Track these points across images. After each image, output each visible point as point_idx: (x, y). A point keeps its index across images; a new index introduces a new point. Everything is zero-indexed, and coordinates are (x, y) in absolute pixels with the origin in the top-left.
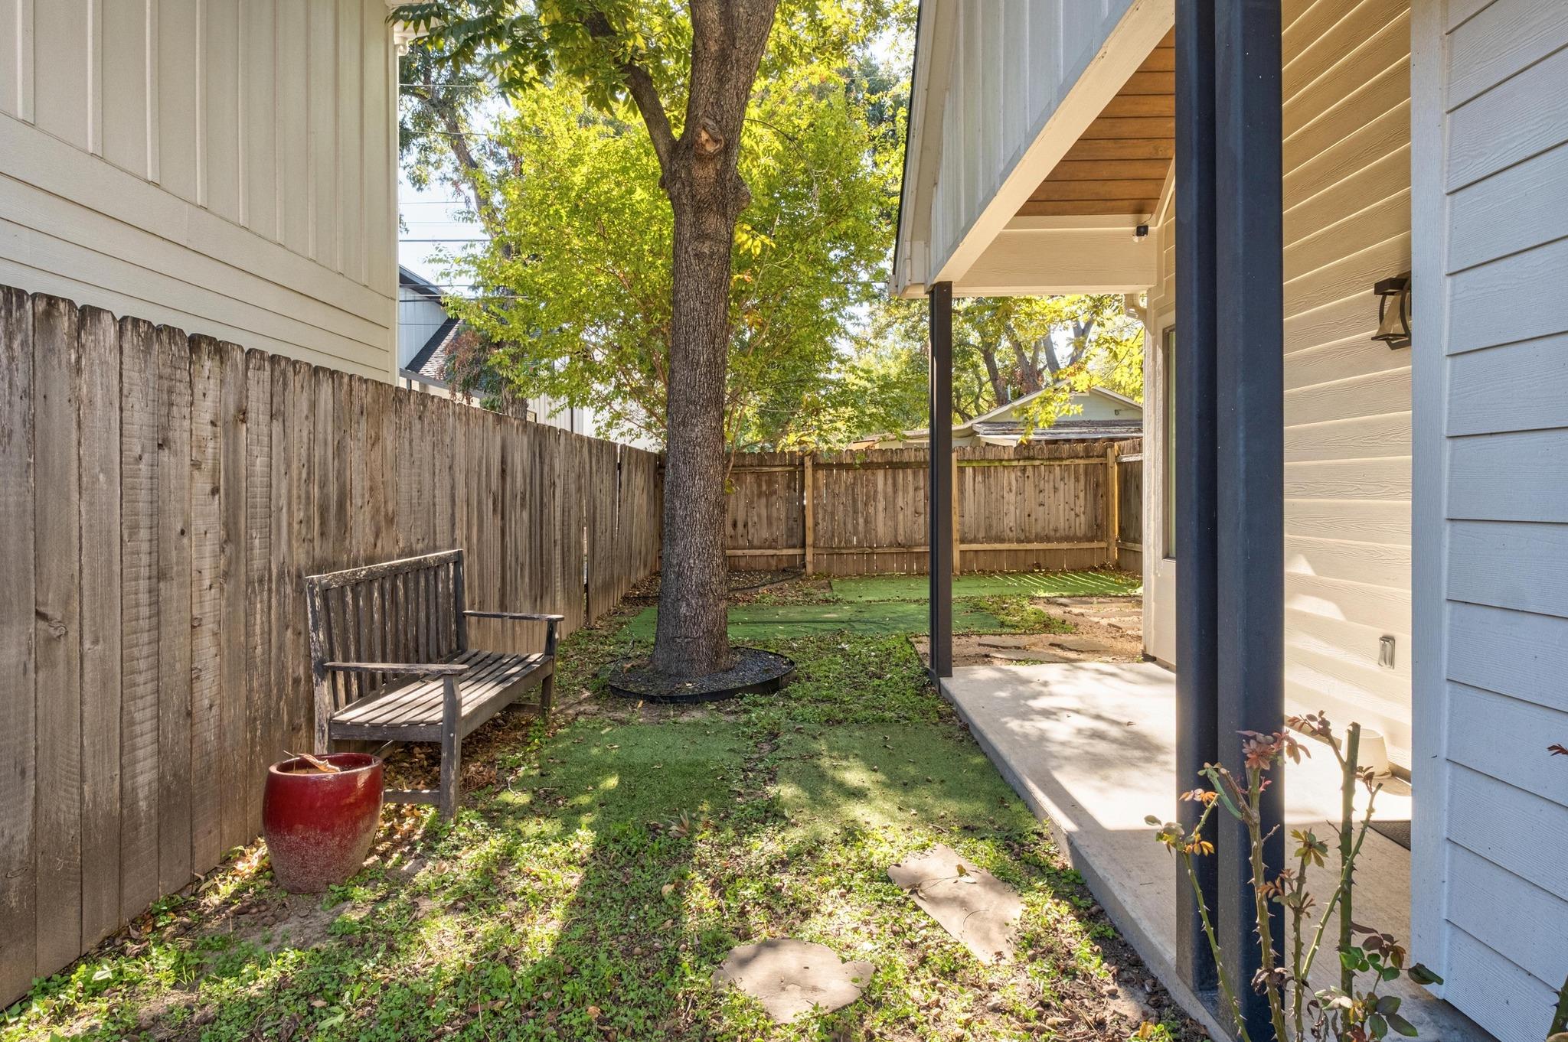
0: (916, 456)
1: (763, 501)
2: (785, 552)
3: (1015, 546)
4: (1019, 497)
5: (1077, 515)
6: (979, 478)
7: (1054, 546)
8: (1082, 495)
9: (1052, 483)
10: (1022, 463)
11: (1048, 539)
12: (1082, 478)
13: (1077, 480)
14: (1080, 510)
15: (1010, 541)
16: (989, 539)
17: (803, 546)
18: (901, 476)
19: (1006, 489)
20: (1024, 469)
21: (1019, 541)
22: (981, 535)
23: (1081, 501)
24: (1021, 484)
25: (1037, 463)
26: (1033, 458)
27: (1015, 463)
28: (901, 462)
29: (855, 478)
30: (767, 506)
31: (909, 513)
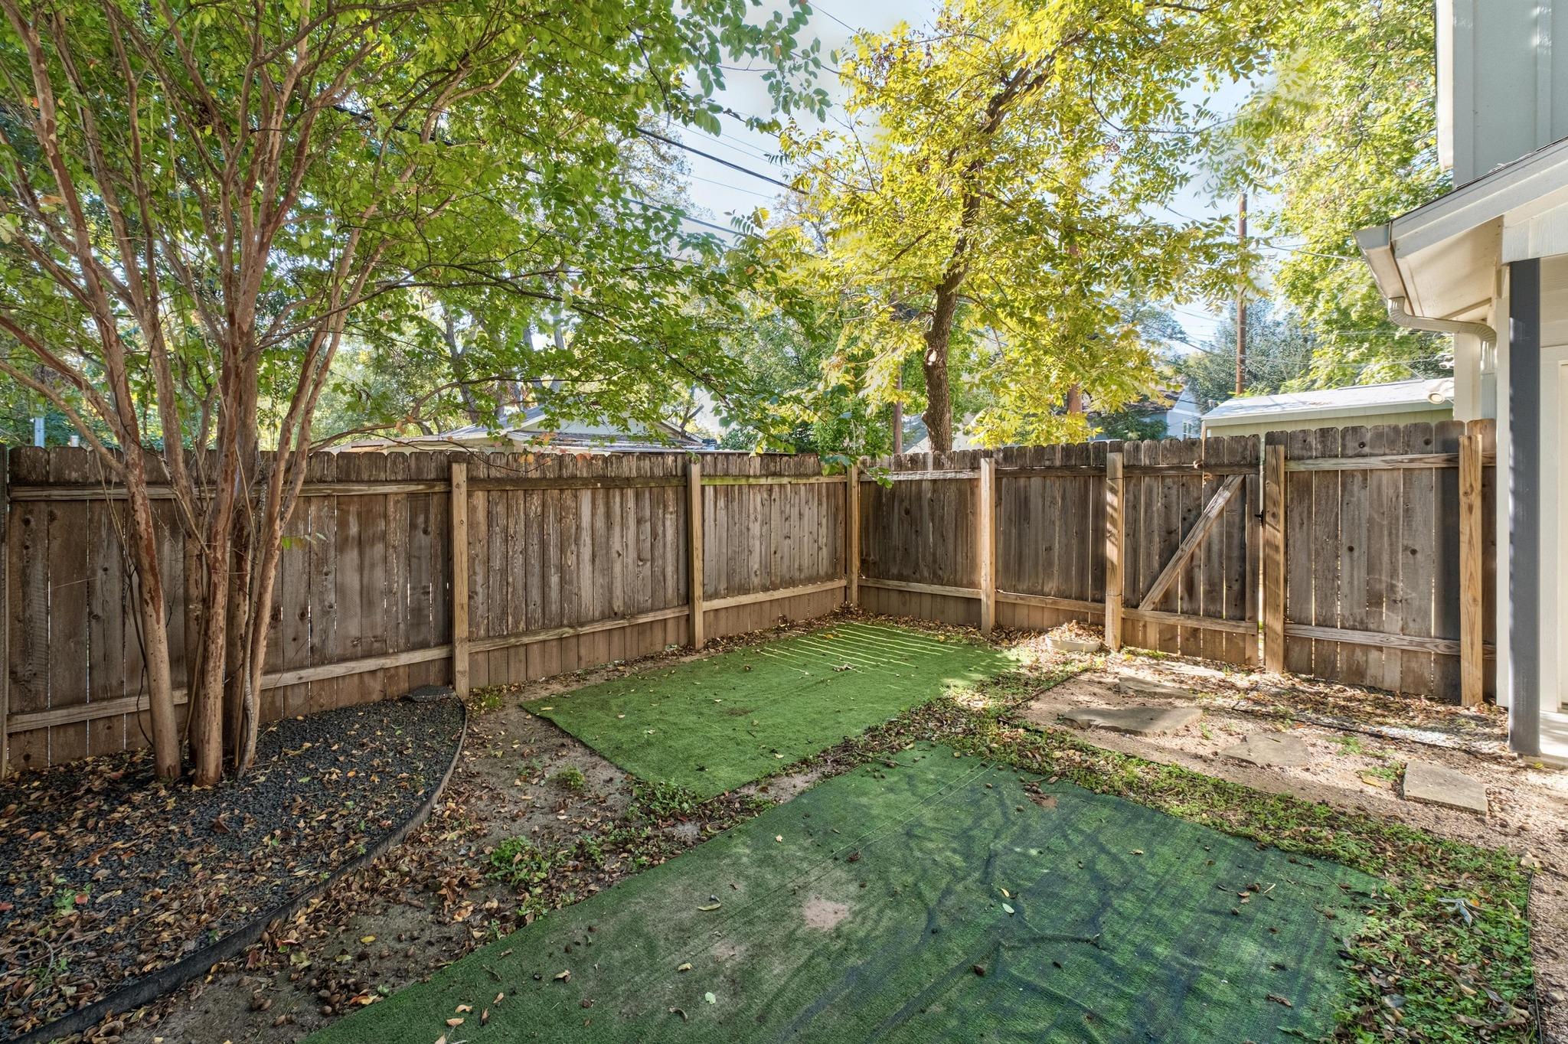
0: (638, 469)
2: (405, 659)
3: (761, 597)
4: (765, 528)
5: (820, 548)
6: (721, 503)
7: (800, 590)
8: (824, 521)
9: (797, 508)
10: (770, 481)
11: (791, 583)
12: (824, 500)
13: (820, 504)
14: (823, 541)
15: (755, 590)
16: (731, 591)
17: (447, 638)
18: (618, 499)
19: (752, 517)
20: (770, 489)
21: (765, 589)
22: (723, 586)
23: (823, 531)
24: (767, 509)
25: (785, 480)
26: (780, 475)
27: (763, 481)
28: (617, 477)
29: (544, 505)
30: (361, 569)
31: (630, 561)
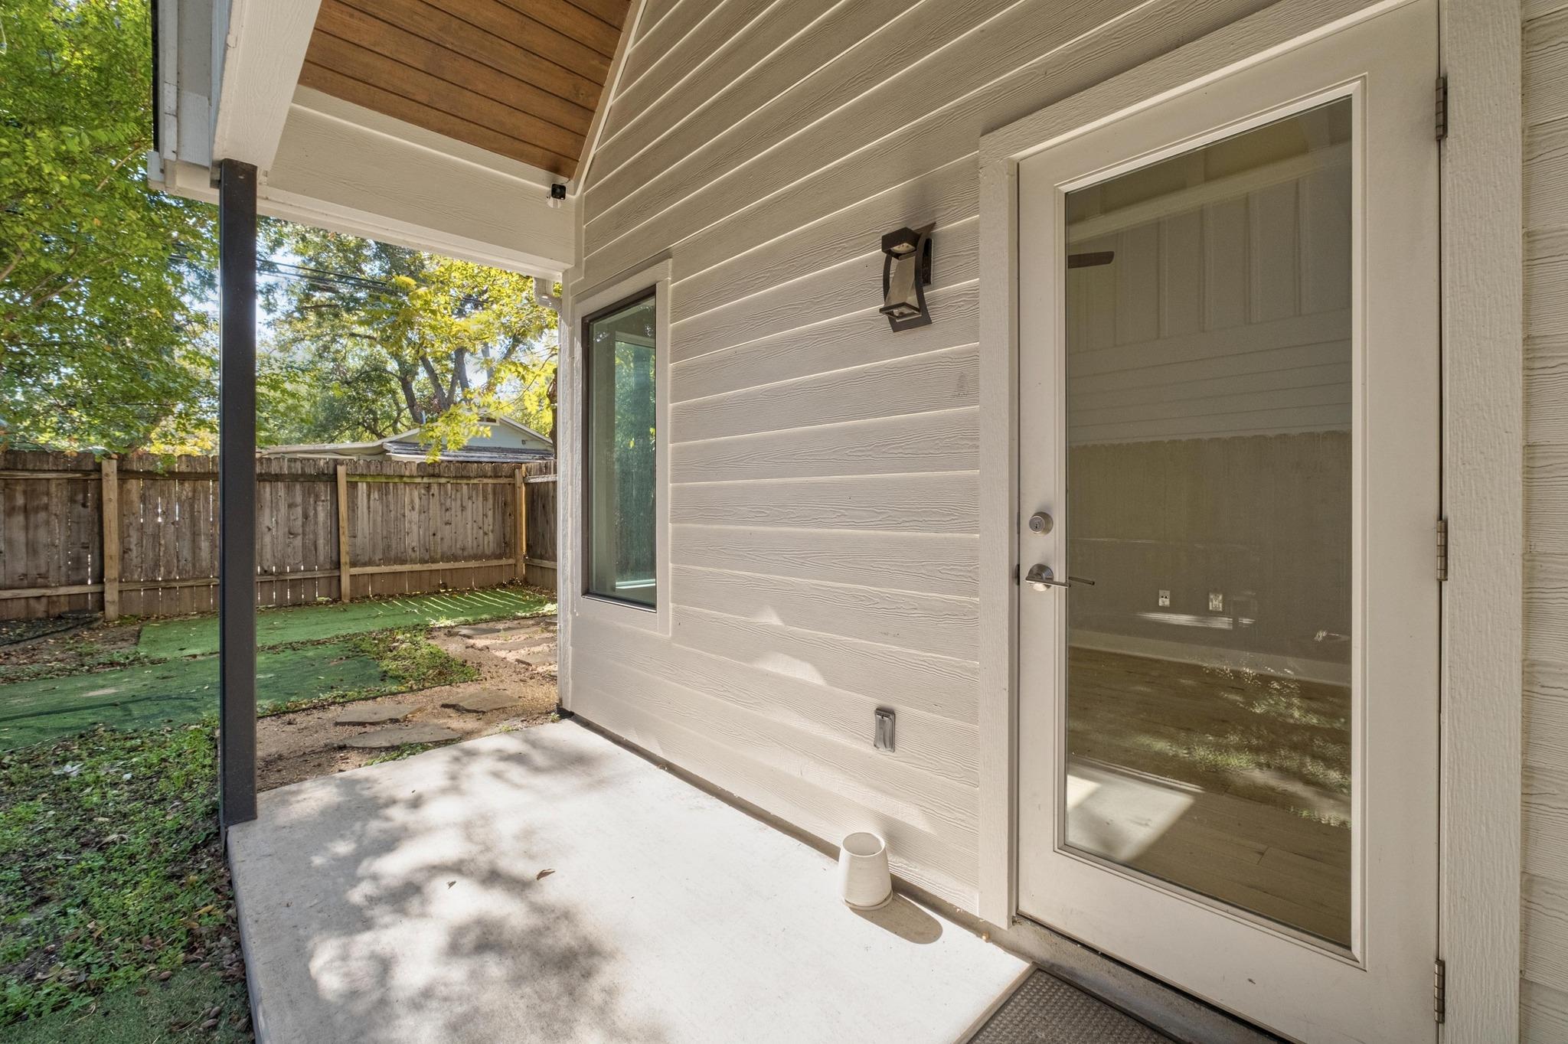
0: (289, 467)
1: (20, 519)
2: (63, 591)
3: (417, 567)
4: (423, 515)
5: (485, 534)
6: (375, 495)
7: (462, 564)
8: (490, 513)
9: (459, 502)
10: (425, 480)
11: (455, 558)
12: (490, 497)
13: (485, 498)
14: (488, 528)
15: (413, 561)
16: (387, 561)
17: (99, 579)
18: (268, 489)
19: (408, 507)
20: (428, 487)
21: (423, 561)
22: (378, 556)
23: (490, 519)
24: (424, 502)
25: (443, 480)
26: (439, 476)
27: (418, 480)
28: (268, 474)
29: (194, 491)
31: (280, 533)
